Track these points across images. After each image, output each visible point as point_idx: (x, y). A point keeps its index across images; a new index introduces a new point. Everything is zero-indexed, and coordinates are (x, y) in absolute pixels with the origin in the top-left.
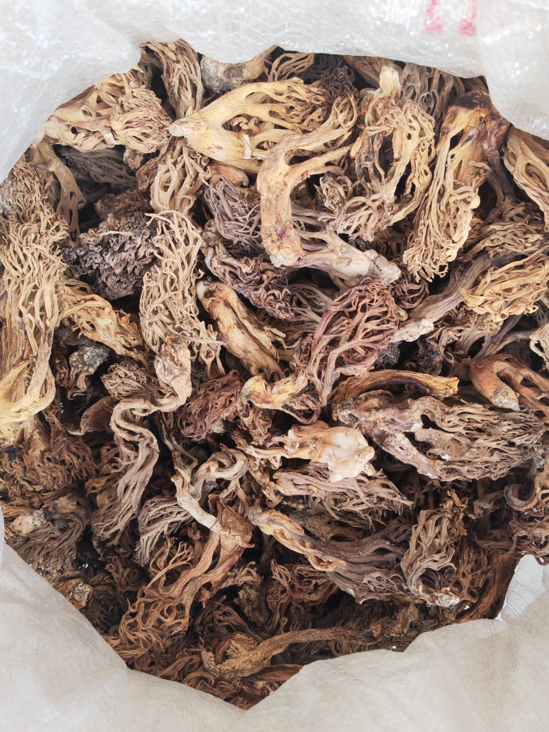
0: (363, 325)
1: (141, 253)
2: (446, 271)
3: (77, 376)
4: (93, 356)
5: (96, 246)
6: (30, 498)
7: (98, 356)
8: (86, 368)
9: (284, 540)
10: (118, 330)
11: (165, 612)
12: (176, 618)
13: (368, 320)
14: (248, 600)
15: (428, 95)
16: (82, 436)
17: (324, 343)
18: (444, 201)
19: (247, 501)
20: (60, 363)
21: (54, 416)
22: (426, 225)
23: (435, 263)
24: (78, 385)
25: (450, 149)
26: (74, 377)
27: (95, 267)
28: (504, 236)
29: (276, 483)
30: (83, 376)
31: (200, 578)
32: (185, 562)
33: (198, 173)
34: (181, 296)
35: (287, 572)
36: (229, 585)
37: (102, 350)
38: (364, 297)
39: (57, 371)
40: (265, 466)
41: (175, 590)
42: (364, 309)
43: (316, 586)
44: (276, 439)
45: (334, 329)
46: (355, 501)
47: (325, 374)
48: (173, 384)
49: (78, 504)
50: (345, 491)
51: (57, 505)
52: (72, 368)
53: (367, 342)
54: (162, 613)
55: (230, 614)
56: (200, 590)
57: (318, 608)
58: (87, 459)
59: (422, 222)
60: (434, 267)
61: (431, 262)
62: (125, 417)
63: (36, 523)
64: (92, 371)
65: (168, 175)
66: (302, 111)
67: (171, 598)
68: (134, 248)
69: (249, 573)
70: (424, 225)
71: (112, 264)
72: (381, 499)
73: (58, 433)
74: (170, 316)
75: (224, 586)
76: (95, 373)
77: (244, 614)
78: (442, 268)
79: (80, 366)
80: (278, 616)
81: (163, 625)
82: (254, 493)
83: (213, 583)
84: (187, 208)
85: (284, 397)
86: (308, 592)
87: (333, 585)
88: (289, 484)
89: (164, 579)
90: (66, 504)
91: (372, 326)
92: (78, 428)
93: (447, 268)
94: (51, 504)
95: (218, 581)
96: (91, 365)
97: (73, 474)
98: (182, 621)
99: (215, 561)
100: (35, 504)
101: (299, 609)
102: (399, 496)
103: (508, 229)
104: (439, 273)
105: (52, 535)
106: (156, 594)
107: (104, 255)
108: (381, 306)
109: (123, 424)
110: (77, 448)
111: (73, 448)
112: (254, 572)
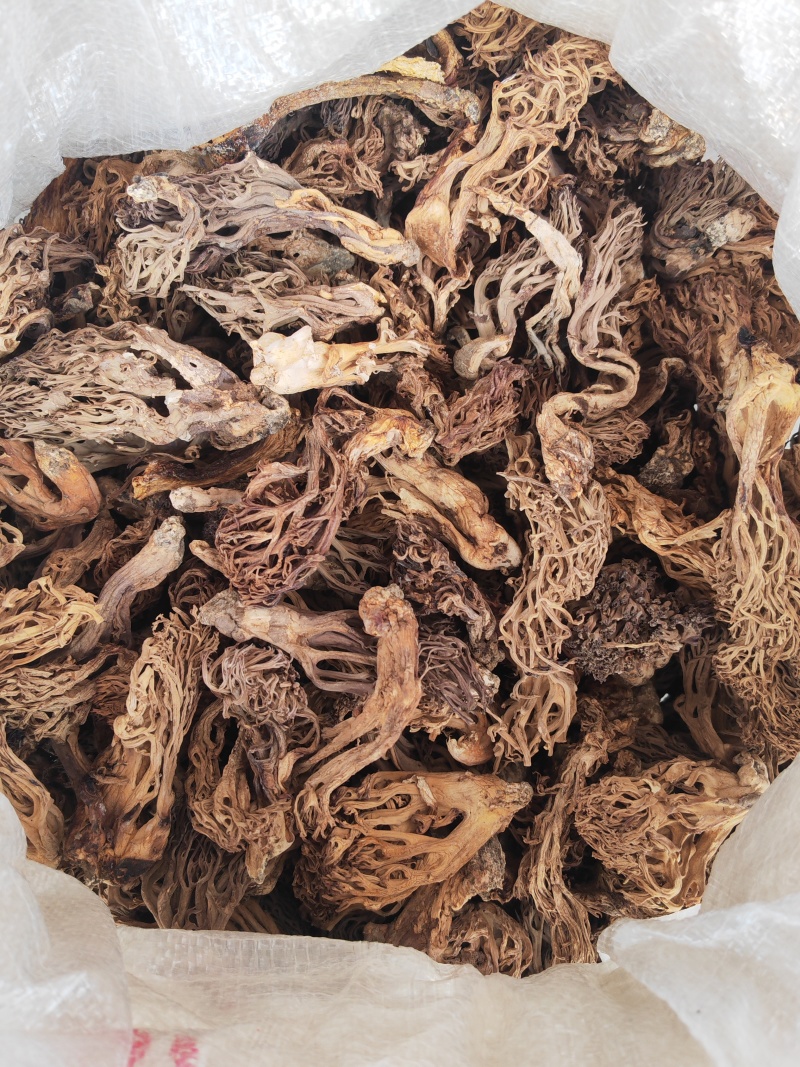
0: (274, 536)
2: (155, 625)
3: (680, 443)
4: (661, 471)
5: (657, 627)
6: (731, 265)
7: (653, 473)
8: (670, 454)
9: (367, 224)
11: (526, 107)
12: (511, 98)
13: (265, 545)
14: (409, 133)
15: (195, 880)
16: (665, 356)
17: (327, 508)
18: (163, 726)
19: (420, 277)
20: (704, 462)
21: (706, 384)
22: (186, 688)
23: (170, 634)
24: (678, 431)
25: (156, 799)
26: (684, 441)
27: (658, 600)
29: (381, 302)
30: (673, 443)
31: (478, 158)
32: (500, 180)
35: (359, 180)
36: (437, 154)
37: (650, 481)
38: (274, 577)
39: (709, 450)
40: (400, 326)
41: (513, 142)
42: (274, 559)
43: (315, 165)
44: (386, 368)
45: (313, 530)
46: (263, 285)
47: (320, 463)
48: (564, 428)
49: (663, 263)
50: (279, 298)
51: (693, 258)
52: (688, 451)
53: (266, 513)
54: (530, 105)
56: (478, 141)
57: (308, 136)
58: (658, 324)
59: (193, 693)
60: (172, 630)
61: (176, 636)
62: (620, 382)
63: (722, 226)
64: (661, 451)
67: (519, 128)
68: (604, 626)
69: (409, 172)
70: (189, 690)
72: (228, 289)
73: (701, 358)
75: (443, 151)
76: (656, 449)
78: (161, 627)
79: (678, 456)
80: (366, 118)
81: (528, 87)
82: (411, 288)
83: (460, 152)
85: (378, 427)
86: (326, 155)
87: (290, 169)
88: (363, 300)
89: (528, 157)
90: (680, 260)
91: (259, 537)
92: (672, 369)
93: (154, 628)
94: (702, 258)
95: (453, 154)
96: (662, 458)
98: (503, 95)
99: (457, 187)
100: (724, 255)
101: (336, 130)
102: (201, 296)
104: (164, 620)
105: (697, 213)
106: (539, 133)
107: (646, 615)
108: (245, 565)
109: (622, 370)
110: (673, 339)
111: (678, 338)
112: (403, 175)
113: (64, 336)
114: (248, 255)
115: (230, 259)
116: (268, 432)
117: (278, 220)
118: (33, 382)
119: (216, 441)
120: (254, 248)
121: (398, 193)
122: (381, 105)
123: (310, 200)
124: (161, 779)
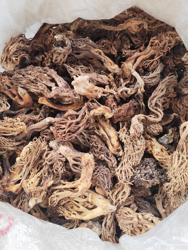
0: (66, 127)
1: (139, 171)
2: (34, 139)
3: (171, 135)
4: (164, 140)
5: (154, 177)
8: (168, 137)
9: (111, 62)
10: (153, 146)
11: (157, 45)
12: (154, 42)
13: (64, 129)
14: (127, 44)
16: (174, 113)
17: (81, 124)
18: (28, 163)
19: (120, 78)
20: (176, 141)
23: (37, 142)
24: (172, 131)
25: (21, 179)
27: (156, 170)
28: (8, 145)
29: (109, 81)
30: (169, 134)
31: (143, 54)
32: (147, 61)
33: (112, 195)
34: (128, 153)
35: (112, 51)
36: (133, 51)
37: (161, 141)
38: (64, 137)
39: (178, 138)
40: (111, 87)
41: (152, 52)
42: (65, 133)
43: (103, 45)
44: (105, 95)
45: (76, 128)
46: (82, 69)
47: (83, 113)
48: (138, 122)
49: (181, 90)
50: (85, 73)
52: (172, 137)
53: (66, 121)
54: (159, 44)
55: (135, 41)
56: (144, 50)
58: (174, 105)
59: (37, 158)
60: (37, 141)
62: (157, 116)
64: (166, 135)
65: (122, 197)
66: (68, 205)
67: (154, 49)
68: (141, 173)
70: (37, 156)
71: (150, 170)
72: (74, 68)
73: (183, 115)
74: (134, 147)
75: (135, 50)
77: (130, 40)
78: (35, 140)
79: (169, 138)
80: (118, 37)
81: (159, 40)
82: (117, 80)
84: (118, 183)
85: (99, 109)
86: (106, 43)
87: (97, 44)
89: (155, 57)
90: (185, 91)
91: (63, 126)
92: (175, 116)
95: (137, 52)
96: (165, 137)
97: (180, 101)
98: (153, 41)
99: (136, 60)
101: (111, 38)
102: (67, 67)
103: (6, 147)
104: (36, 138)
106: (159, 52)
107: (152, 174)
108: (59, 132)
109: (159, 114)
110: (177, 109)
111: (178, 110)
112: (124, 53)
113: (33, 67)
114: (82, 61)
115: (78, 61)
116: (73, 102)
117: (91, 55)
118: (23, 75)
119: (61, 101)
120: (84, 60)
121: (121, 57)
122: (123, 35)
123: (99, 52)
124: (24, 175)
